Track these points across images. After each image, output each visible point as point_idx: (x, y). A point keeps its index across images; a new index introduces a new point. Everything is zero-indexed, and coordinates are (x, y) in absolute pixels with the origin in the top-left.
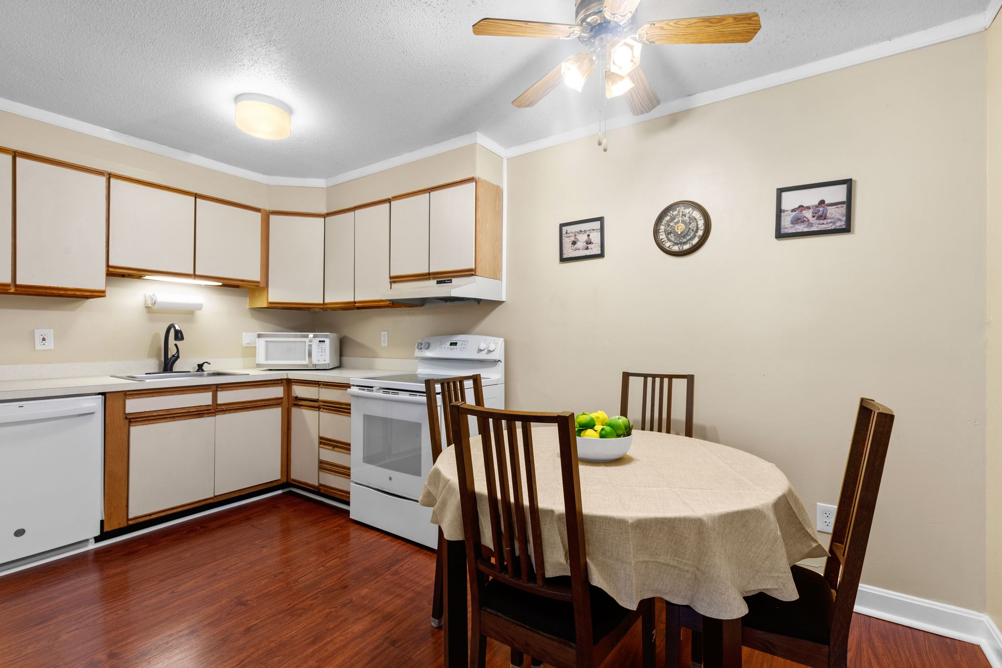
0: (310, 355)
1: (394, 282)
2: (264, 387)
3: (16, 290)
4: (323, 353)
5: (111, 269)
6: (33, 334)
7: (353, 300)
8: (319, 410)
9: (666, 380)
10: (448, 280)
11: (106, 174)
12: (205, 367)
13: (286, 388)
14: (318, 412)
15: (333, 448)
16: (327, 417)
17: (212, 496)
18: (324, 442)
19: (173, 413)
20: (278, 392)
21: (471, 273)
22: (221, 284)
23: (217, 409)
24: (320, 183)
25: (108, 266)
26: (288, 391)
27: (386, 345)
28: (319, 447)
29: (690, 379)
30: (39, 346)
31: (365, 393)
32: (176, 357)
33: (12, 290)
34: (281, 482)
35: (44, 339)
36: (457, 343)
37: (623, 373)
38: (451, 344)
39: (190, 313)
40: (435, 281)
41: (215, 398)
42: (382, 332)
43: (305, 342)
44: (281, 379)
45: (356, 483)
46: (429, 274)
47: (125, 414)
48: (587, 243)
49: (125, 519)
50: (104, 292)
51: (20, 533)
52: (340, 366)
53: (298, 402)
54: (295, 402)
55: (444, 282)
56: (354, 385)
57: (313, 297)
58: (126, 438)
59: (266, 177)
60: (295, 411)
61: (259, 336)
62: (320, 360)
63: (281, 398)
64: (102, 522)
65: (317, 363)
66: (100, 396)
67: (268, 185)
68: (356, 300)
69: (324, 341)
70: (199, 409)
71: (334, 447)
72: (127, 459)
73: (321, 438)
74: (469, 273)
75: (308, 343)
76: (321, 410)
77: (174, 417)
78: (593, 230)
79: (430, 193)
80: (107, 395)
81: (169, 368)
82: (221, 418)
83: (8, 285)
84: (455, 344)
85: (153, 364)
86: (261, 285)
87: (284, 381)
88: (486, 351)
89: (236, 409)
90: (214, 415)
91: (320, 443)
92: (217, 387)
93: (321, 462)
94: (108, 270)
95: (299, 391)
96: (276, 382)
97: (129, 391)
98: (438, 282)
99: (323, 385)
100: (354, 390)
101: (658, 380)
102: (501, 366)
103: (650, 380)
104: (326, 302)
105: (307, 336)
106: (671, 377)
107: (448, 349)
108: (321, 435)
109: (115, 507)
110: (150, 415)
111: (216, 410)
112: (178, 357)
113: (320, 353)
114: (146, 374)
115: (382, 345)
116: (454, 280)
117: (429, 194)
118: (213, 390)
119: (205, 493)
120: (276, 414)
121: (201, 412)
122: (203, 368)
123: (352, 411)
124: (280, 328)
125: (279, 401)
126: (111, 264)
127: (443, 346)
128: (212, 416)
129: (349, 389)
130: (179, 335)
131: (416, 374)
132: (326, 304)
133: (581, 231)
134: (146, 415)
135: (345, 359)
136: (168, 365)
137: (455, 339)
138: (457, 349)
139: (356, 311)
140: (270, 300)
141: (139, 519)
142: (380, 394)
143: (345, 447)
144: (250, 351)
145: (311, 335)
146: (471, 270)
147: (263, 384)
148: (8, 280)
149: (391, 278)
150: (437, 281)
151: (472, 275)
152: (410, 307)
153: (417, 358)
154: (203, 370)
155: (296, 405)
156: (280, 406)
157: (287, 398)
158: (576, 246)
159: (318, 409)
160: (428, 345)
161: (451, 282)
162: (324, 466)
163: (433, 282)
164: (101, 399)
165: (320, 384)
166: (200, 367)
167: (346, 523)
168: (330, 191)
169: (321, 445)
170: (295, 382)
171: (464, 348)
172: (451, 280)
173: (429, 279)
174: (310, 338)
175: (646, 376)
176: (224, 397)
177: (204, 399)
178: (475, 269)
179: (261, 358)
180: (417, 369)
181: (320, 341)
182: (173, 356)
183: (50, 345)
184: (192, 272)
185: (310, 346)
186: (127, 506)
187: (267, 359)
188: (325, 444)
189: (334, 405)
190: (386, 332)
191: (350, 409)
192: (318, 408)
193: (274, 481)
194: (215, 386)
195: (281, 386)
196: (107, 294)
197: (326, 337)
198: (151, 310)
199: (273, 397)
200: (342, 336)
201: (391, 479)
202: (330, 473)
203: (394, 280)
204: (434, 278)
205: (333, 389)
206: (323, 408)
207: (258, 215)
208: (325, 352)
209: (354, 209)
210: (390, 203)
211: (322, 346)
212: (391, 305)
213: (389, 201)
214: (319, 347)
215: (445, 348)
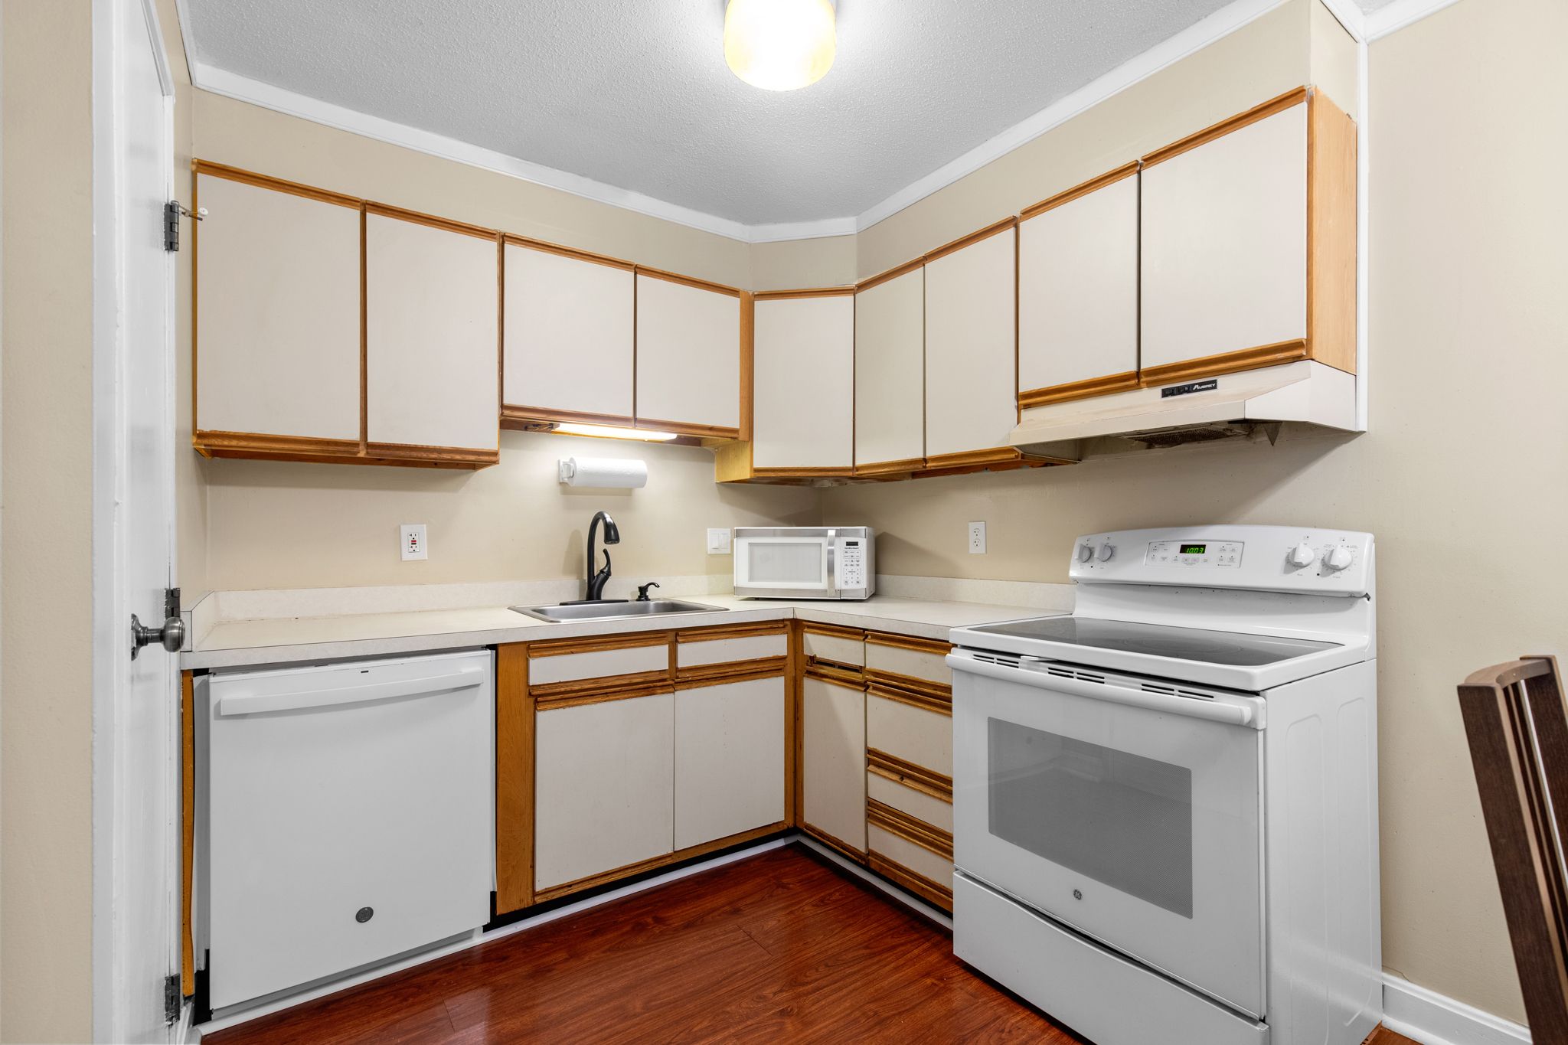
0: (831, 570)
1: (1027, 406)
2: (755, 635)
3: (367, 453)
4: (855, 568)
5: (506, 412)
6: (398, 530)
7: (921, 456)
8: (865, 691)
10: (1200, 384)
11: (497, 236)
12: (651, 592)
13: (792, 637)
14: (862, 695)
15: (902, 779)
16: (884, 708)
17: (670, 851)
18: (877, 760)
19: (605, 685)
20: (776, 645)
21: (1296, 353)
22: (673, 436)
23: (677, 678)
24: (845, 225)
25: (503, 407)
26: (796, 644)
27: (981, 549)
28: (867, 771)
30: (407, 556)
31: (994, 667)
32: (607, 574)
33: (362, 454)
34: (786, 827)
35: (414, 542)
36: (1204, 546)
38: (1184, 549)
39: (625, 489)
40: (1157, 391)
41: (673, 656)
42: (970, 524)
43: (820, 545)
44: (783, 620)
45: (966, 876)
46: (1137, 374)
47: (528, 686)
49: (530, 891)
50: (495, 454)
51: (364, 915)
53: (816, 668)
54: (811, 668)
55: (1180, 391)
56: (956, 646)
57: (834, 456)
58: (530, 735)
59: (748, 228)
60: (809, 685)
61: (739, 534)
62: (849, 582)
63: (783, 658)
64: (493, 895)
65: (844, 587)
66: (489, 652)
67: (750, 244)
68: (929, 454)
69: (856, 544)
70: (648, 679)
71: (903, 776)
72: (531, 774)
73: (868, 750)
74: (1292, 353)
75: (825, 548)
76: (870, 690)
77: (606, 693)
79: (1139, 173)
80: (500, 649)
81: (595, 596)
82: (685, 696)
83: (355, 444)
84: (1201, 548)
85: (572, 587)
86: (742, 436)
87: (788, 623)
88: (1317, 567)
89: (707, 679)
90: (672, 690)
91: (869, 762)
92: (677, 635)
93: (871, 803)
94: (502, 414)
95: (817, 645)
96: (775, 626)
97: (534, 642)
98: (1166, 394)
99: (874, 637)
100: (957, 656)
102: (1370, 606)
104: (858, 463)
105: (824, 534)
107: (1176, 560)
108: (871, 746)
109: (513, 867)
110: (568, 689)
111: (676, 680)
112: (609, 574)
113: (850, 568)
114: (561, 604)
115: (971, 551)
116: (1221, 381)
117: (1136, 175)
118: (670, 639)
119: (659, 848)
120: (775, 687)
121: (650, 685)
122: (647, 594)
123: (955, 705)
124: (767, 520)
125: (780, 664)
126: (506, 402)
127: (1160, 554)
128: (670, 692)
129: (948, 655)
130: (612, 533)
132: (858, 469)
134: (563, 689)
136: (593, 590)
137: (1195, 536)
138: (1206, 561)
139: (908, 482)
140: (756, 465)
141: (552, 893)
142: (1042, 675)
143: (941, 786)
144: (722, 563)
145: (832, 532)
146: (1298, 345)
147: (754, 629)
148: (354, 435)
149: (1019, 397)
150: (1163, 390)
151: (1299, 358)
153: (1076, 581)
154: (647, 599)
155: (811, 674)
156: (783, 673)
157: (792, 658)
159: (863, 689)
160: (1111, 553)
161: (1215, 387)
162: (876, 813)
163: (1151, 396)
164: (490, 657)
165: (867, 636)
166: (643, 590)
167: (946, 966)
168: (864, 237)
169: (871, 767)
170: (809, 627)
171: (1232, 559)
172: (1215, 382)
173: (1136, 387)
174: (831, 536)
176: (691, 655)
177: (653, 659)
178: (1309, 339)
179: (741, 578)
180: (1074, 607)
181: (848, 544)
182: (602, 572)
183: (422, 551)
184: (630, 415)
185: (831, 552)
186: (533, 867)
187: (751, 579)
188: (879, 766)
189: (903, 685)
190: (983, 524)
191: (950, 700)
192: (864, 686)
193: (774, 824)
194: (674, 633)
195: (784, 633)
196: (502, 457)
197: (856, 533)
198: (568, 486)
199: (771, 655)
200: (878, 533)
201: (1078, 895)
202: (894, 833)
203: (1027, 401)
204: (1151, 384)
205: (900, 647)
206: (875, 688)
207: (735, 302)
208: (858, 565)
209: (922, 262)
210: (1017, 227)
211: (852, 554)
212: (1020, 459)
213: (1013, 222)
214: (846, 554)
215: (1164, 559)
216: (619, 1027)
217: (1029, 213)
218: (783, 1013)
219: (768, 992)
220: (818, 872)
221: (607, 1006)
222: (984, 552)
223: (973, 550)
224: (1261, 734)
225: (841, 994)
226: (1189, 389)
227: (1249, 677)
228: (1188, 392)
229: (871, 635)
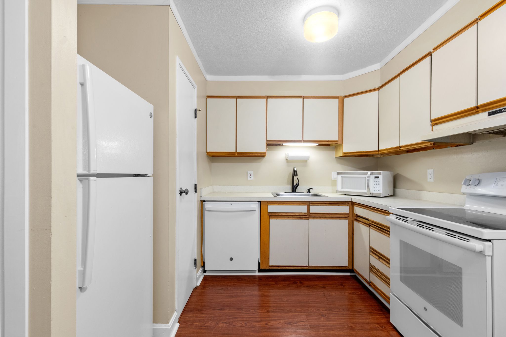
0: (368, 186)
1: (435, 124)
2: (336, 206)
3: (237, 155)
4: (378, 186)
5: (268, 142)
6: (247, 172)
7: (399, 145)
8: (369, 227)
11: (266, 97)
12: (311, 191)
13: (351, 207)
14: (368, 228)
15: (379, 258)
16: (375, 234)
17: (307, 265)
18: (373, 251)
19: (288, 215)
20: (345, 209)
22: (318, 144)
23: (310, 216)
24: (376, 67)
25: (267, 141)
26: (352, 210)
27: (432, 180)
28: (370, 254)
30: (249, 179)
31: (401, 222)
32: (298, 185)
33: (236, 155)
34: (349, 269)
35: (250, 175)
39: (304, 161)
40: (486, 113)
41: (308, 209)
42: (428, 170)
43: (365, 177)
44: (348, 202)
45: (394, 295)
46: (477, 108)
47: (268, 212)
49: (268, 266)
50: (265, 153)
51: (231, 259)
52: (394, 195)
53: (357, 218)
57: (372, 147)
58: (268, 225)
59: (342, 76)
60: (356, 223)
61: (338, 174)
62: (376, 190)
63: (348, 214)
64: (259, 264)
65: (374, 192)
66: (258, 202)
67: (343, 81)
68: (401, 145)
69: (378, 177)
70: (300, 215)
71: (380, 257)
72: (268, 235)
73: (371, 248)
75: (367, 178)
77: (288, 217)
79: (478, 23)
80: (261, 202)
81: (294, 191)
82: (311, 221)
83: (234, 153)
85: (289, 188)
86: (339, 143)
87: (350, 203)
89: (320, 217)
90: (308, 219)
91: (370, 251)
92: (310, 203)
93: (371, 266)
94: (267, 143)
95: (358, 211)
96: (344, 203)
97: (269, 201)
98: (490, 114)
99: (372, 209)
100: (392, 218)
104: (380, 149)
105: (366, 174)
108: (371, 246)
109: (264, 258)
110: (278, 214)
111: (309, 216)
113: (376, 186)
114: (285, 193)
115: (428, 181)
117: (476, 25)
118: (308, 204)
119: (303, 263)
120: (345, 223)
121: (301, 216)
122: (310, 191)
123: (391, 233)
124: (355, 169)
125: (347, 216)
126: (268, 139)
127: (500, 183)
128: (307, 219)
129: (388, 216)
130: (296, 173)
131: (464, 209)
132: (380, 151)
134: (276, 214)
135: (397, 190)
136: (294, 189)
139: (406, 155)
140: (344, 151)
141: (274, 267)
142: (414, 226)
143: (387, 261)
144: (334, 182)
145: (369, 173)
147: (336, 204)
148: (234, 151)
149: (432, 121)
150: (489, 113)
153: (464, 193)
154: (310, 193)
155: (356, 220)
156: (347, 219)
157: (352, 214)
159: (369, 226)
160: (479, 182)
162: (372, 268)
163: (483, 115)
164: (258, 204)
165: (370, 208)
166: (309, 190)
167: (387, 324)
169: (371, 253)
170: (356, 204)
173: (478, 112)
174: (369, 175)
176: (314, 209)
177: (303, 209)
179: (339, 188)
180: (465, 204)
181: (375, 177)
182: (296, 184)
183: (252, 178)
184: (301, 139)
185: (368, 180)
186: (269, 259)
187: (342, 188)
188: (373, 253)
189: (379, 226)
190: (432, 170)
191: (389, 232)
192: (369, 225)
193: (344, 266)
194: (309, 202)
195: (348, 206)
196: (267, 154)
197: (380, 174)
198: (288, 161)
199: (343, 212)
200: (395, 174)
201: (425, 309)
202: (376, 277)
203: (435, 122)
204: (484, 111)
205: (378, 213)
206: (372, 227)
207: (337, 100)
208: (379, 185)
209: (398, 75)
210: (431, 55)
211: (377, 181)
212: (433, 145)
213: (430, 54)
214: (374, 181)
215: (502, 185)
216: (279, 302)
217: (435, 49)
218: (322, 315)
219: (321, 309)
220: (357, 285)
221: (278, 297)
222: (433, 181)
223: (429, 180)
224: (489, 259)
225: (343, 318)
226: (501, 111)
227: (482, 233)
228: (500, 112)
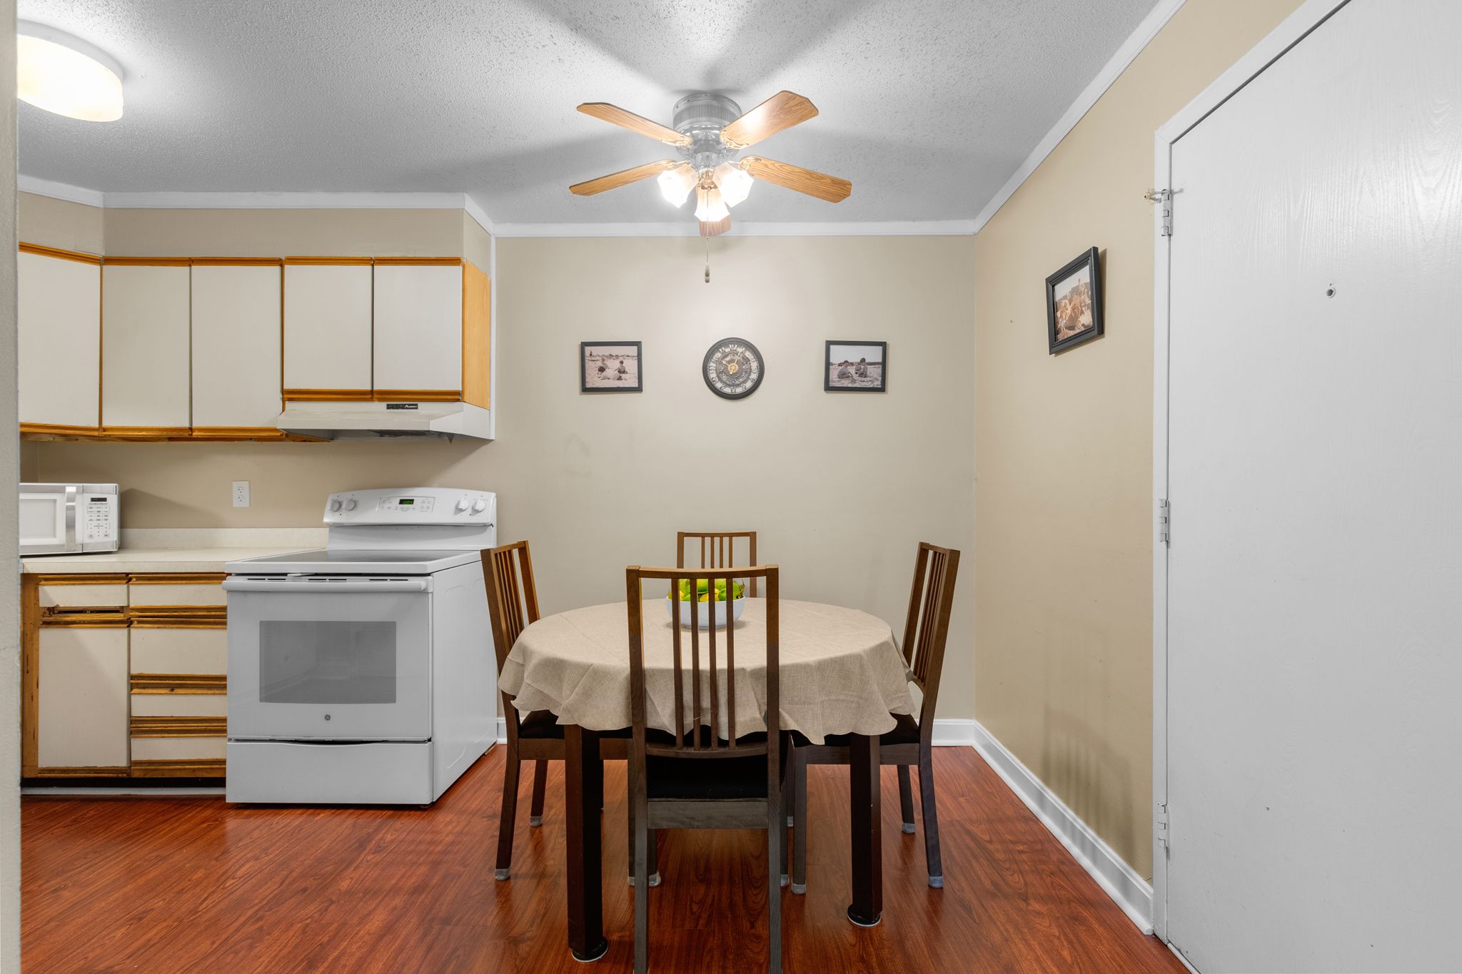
0: (70, 525)
1: (291, 400)
4: (101, 523)
7: (187, 425)
8: (129, 626)
9: (726, 540)
10: (409, 405)
13: (27, 591)
14: (125, 631)
15: (173, 690)
16: (154, 637)
18: (139, 683)
21: (457, 397)
24: (86, 196)
26: (28, 599)
27: (246, 504)
28: (129, 695)
29: (752, 536)
31: (267, 584)
36: (413, 500)
37: (679, 533)
38: (402, 502)
40: (384, 405)
42: (234, 483)
43: (55, 501)
45: (237, 740)
46: (372, 392)
48: (620, 372)
53: (59, 617)
54: (46, 619)
55: (397, 407)
56: (230, 574)
57: (72, 415)
60: (48, 635)
62: (93, 536)
65: (87, 540)
68: (196, 425)
69: (103, 500)
71: (175, 688)
73: (132, 677)
74: (454, 397)
75: (63, 504)
76: (135, 624)
78: (628, 356)
79: (373, 265)
84: (411, 502)
88: (470, 511)
91: (132, 687)
93: (136, 721)
95: (62, 596)
98: (389, 407)
99: (138, 579)
100: (238, 582)
101: (717, 540)
102: (493, 530)
103: (708, 540)
104: (106, 424)
105: (62, 491)
106: (731, 535)
107: (396, 509)
108: (135, 672)
113: (96, 523)
115: (235, 505)
116: (420, 405)
117: (370, 267)
127: (387, 505)
129: (224, 582)
132: (105, 430)
133: (611, 355)
137: (408, 494)
138: (414, 509)
142: (305, 584)
143: (213, 684)
145: (71, 488)
146: (457, 393)
149: (285, 393)
150: (388, 405)
151: (458, 400)
152: (305, 441)
153: (330, 525)
155: (51, 624)
158: (604, 373)
159: (126, 625)
160: (354, 505)
161: (417, 408)
162: (138, 727)
163: (380, 406)
165: (130, 579)
167: (219, 811)
168: (114, 217)
169: (135, 690)
170: (46, 580)
171: (428, 507)
172: (417, 405)
173: (371, 400)
174: (69, 493)
175: (703, 536)
178: (463, 391)
181: (93, 500)
185: (70, 508)
188: (145, 687)
189: (174, 614)
190: (247, 482)
191: (224, 617)
192: (129, 623)
197: (110, 491)
201: (328, 718)
202: (163, 737)
203: (290, 396)
204: (380, 400)
205: (171, 584)
206: (139, 622)
208: (106, 520)
210: (282, 266)
211: (99, 510)
212: (284, 437)
213: (280, 263)
214: (91, 510)
215: (389, 508)
217: (289, 260)
222: (248, 506)
223: (236, 504)
224: (430, 595)
226: (403, 407)
227: (425, 567)
228: (402, 408)
229: (136, 577)
